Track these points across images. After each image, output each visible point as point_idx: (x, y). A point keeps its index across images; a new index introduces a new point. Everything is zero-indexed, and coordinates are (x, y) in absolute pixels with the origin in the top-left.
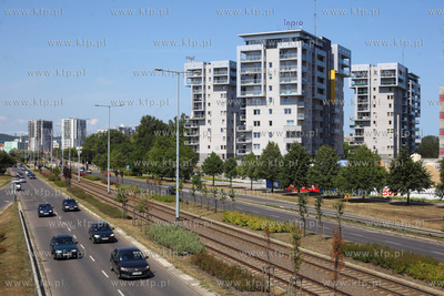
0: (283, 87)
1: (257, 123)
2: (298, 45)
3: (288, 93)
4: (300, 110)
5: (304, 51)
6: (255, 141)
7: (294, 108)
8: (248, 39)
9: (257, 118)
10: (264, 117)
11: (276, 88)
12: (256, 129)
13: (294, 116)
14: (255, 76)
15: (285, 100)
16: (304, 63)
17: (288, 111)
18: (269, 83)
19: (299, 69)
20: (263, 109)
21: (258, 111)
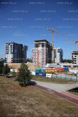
1: (7, 57)
4: (13, 55)
5: (13, 45)
6: (7, 60)
7: (12, 54)
10: (8, 56)
13: (12, 56)
14: (7, 49)
15: (11, 53)
17: (11, 55)
19: (12, 48)
20: (8, 55)
21: (7, 55)
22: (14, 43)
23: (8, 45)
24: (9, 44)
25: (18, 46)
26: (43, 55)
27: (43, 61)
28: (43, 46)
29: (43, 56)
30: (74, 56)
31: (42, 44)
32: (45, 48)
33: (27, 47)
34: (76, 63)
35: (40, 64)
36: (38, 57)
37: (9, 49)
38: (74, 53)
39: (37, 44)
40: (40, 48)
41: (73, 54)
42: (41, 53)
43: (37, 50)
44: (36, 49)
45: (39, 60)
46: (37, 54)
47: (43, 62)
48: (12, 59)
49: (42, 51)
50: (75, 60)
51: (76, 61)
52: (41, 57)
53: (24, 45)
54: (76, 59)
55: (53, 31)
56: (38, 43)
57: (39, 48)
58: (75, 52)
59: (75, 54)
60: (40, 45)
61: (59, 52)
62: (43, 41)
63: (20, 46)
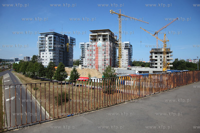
0: (50, 47)
1: (43, 57)
2: (52, 36)
3: (50, 49)
5: (54, 37)
6: (43, 61)
7: (52, 53)
8: (42, 34)
9: (43, 55)
10: (45, 55)
11: (48, 47)
12: (43, 58)
13: (52, 55)
14: (43, 44)
15: (50, 50)
16: (54, 41)
17: (50, 53)
18: (46, 46)
19: (53, 42)
20: (45, 53)
21: (43, 54)
22: (55, 34)
23: (44, 36)
24: (46, 36)
25: (61, 38)
26: (105, 53)
27: (105, 63)
28: (104, 40)
29: (105, 56)
30: (154, 55)
31: (104, 36)
32: (109, 43)
33: (74, 39)
34: (156, 67)
35: (99, 69)
36: (97, 57)
37: (46, 43)
38: (155, 51)
39: (96, 36)
40: (100, 43)
41: (151, 53)
42: (101, 50)
43: (94, 46)
44: (94, 44)
45: (99, 62)
46: (94, 52)
47: (105, 66)
48: (51, 59)
49: (104, 48)
50: (156, 62)
51: (156, 64)
52: (101, 57)
53: (69, 37)
54: (156, 60)
55: (120, 16)
56: (96, 34)
57: (98, 43)
58: (156, 49)
59: (156, 53)
60: (99, 38)
61: (127, 49)
62: (104, 31)
63: (64, 39)
